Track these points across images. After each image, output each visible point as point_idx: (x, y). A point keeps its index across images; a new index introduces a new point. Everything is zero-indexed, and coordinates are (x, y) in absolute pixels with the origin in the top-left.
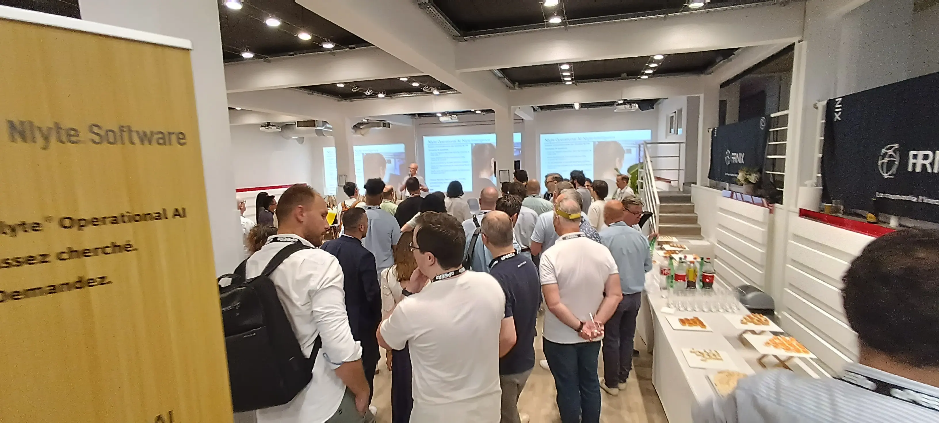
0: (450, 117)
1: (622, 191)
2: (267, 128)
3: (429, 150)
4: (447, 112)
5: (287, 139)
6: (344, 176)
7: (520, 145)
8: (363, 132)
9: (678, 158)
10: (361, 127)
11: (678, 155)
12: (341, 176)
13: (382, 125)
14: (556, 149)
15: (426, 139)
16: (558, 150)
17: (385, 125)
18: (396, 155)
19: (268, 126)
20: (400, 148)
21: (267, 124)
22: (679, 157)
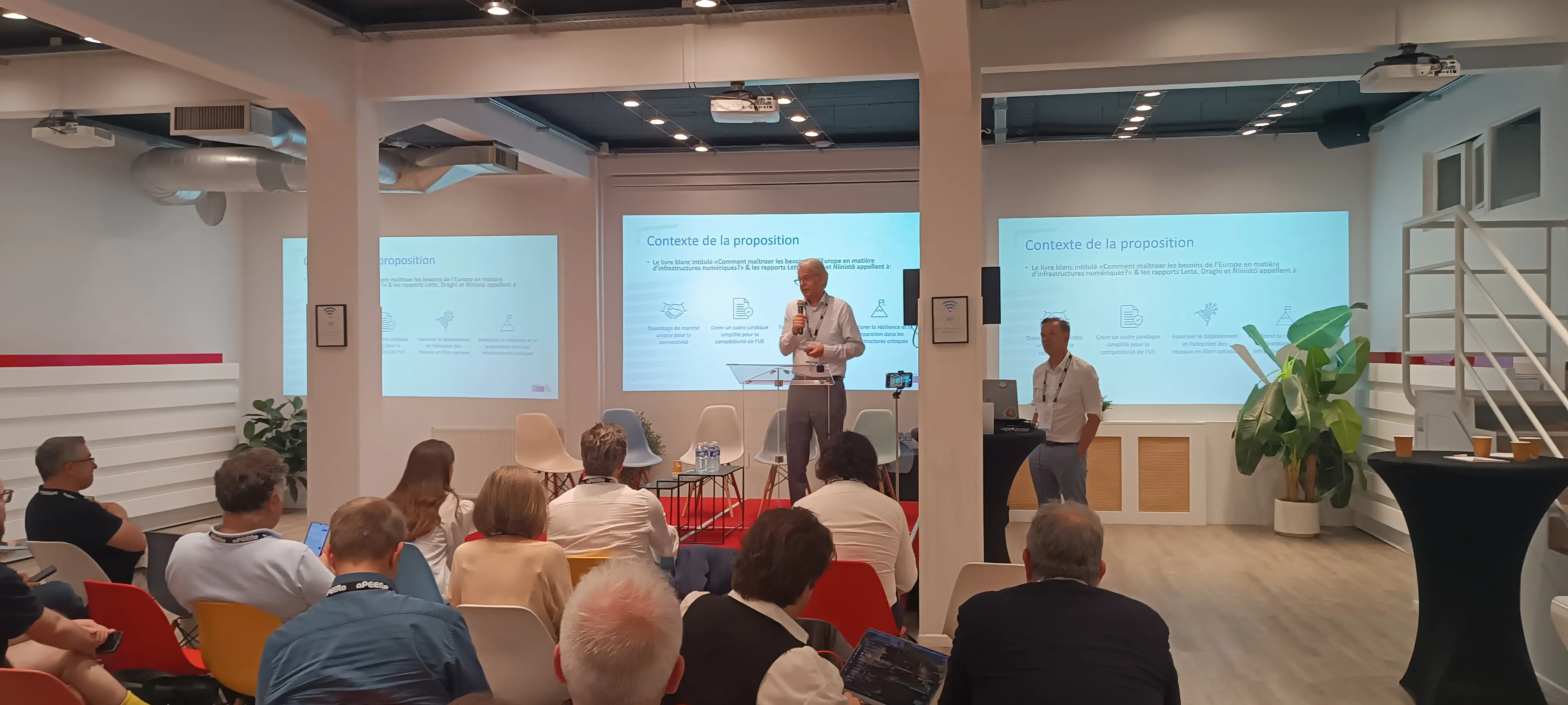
0: (753, 101)
2: (59, 129)
4: (741, 83)
5: (160, 201)
8: (423, 177)
9: (1544, 276)
10: (419, 163)
11: (1544, 267)
12: (330, 307)
13: (492, 157)
15: (633, 224)
17: (501, 158)
19: (63, 122)
20: (544, 251)
21: (61, 115)
22: (1547, 271)
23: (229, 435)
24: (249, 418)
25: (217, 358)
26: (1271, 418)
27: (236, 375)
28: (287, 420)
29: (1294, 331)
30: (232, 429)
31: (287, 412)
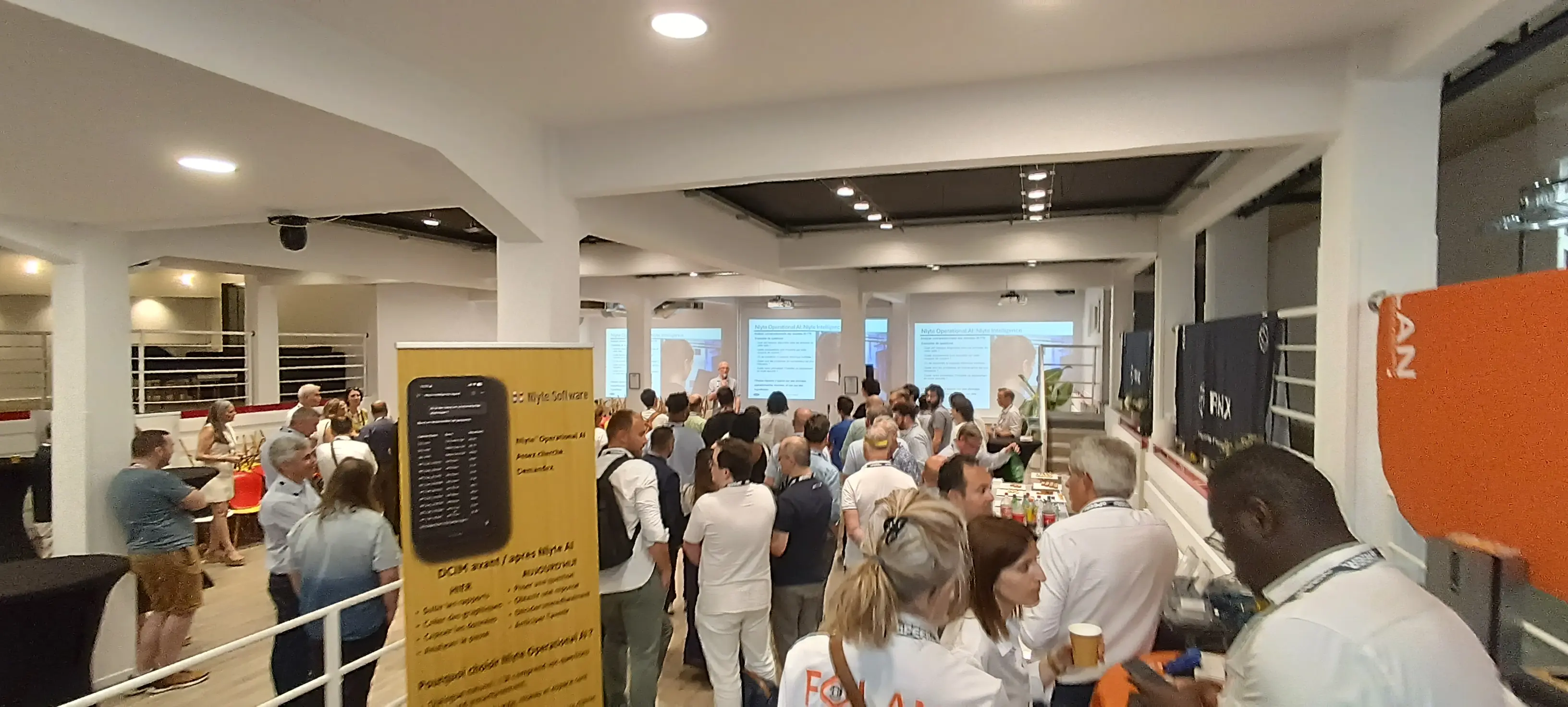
0: (782, 302)
1: (1005, 411)
3: (756, 338)
4: (778, 297)
6: (638, 375)
7: (885, 337)
8: (667, 313)
9: (1093, 368)
10: (665, 308)
11: (1093, 364)
12: (635, 374)
13: (692, 305)
14: (937, 343)
15: (753, 323)
16: (939, 346)
17: (696, 306)
18: (708, 344)
20: (715, 334)
22: (1094, 366)
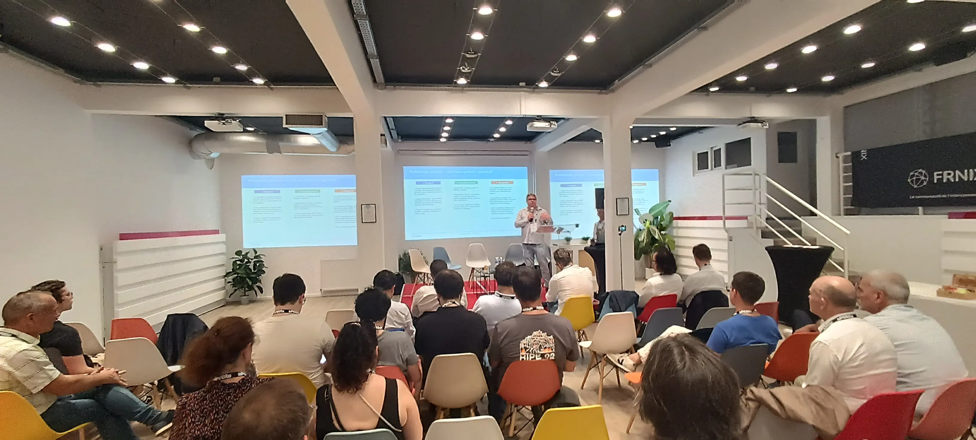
2: (222, 122)
4: (541, 116)
15: (406, 170)
19: (223, 119)
21: (219, 116)
23: (224, 268)
24: (234, 260)
25: (216, 232)
26: (648, 240)
27: (224, 240)
28: (252, 259)
29: (651, 210)
30: (223, 265)
31: (251, 255)
